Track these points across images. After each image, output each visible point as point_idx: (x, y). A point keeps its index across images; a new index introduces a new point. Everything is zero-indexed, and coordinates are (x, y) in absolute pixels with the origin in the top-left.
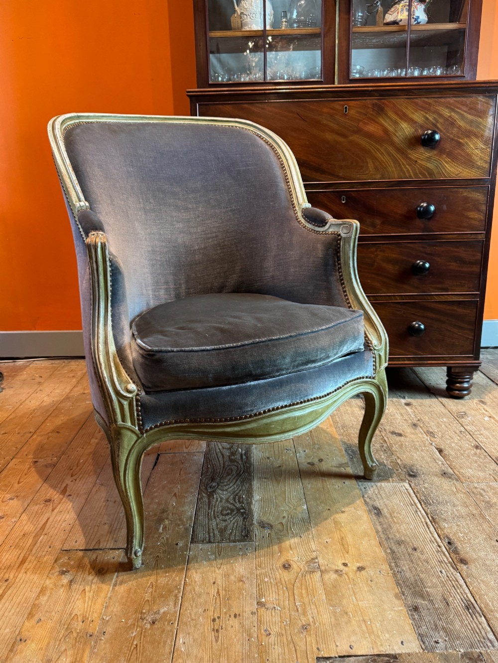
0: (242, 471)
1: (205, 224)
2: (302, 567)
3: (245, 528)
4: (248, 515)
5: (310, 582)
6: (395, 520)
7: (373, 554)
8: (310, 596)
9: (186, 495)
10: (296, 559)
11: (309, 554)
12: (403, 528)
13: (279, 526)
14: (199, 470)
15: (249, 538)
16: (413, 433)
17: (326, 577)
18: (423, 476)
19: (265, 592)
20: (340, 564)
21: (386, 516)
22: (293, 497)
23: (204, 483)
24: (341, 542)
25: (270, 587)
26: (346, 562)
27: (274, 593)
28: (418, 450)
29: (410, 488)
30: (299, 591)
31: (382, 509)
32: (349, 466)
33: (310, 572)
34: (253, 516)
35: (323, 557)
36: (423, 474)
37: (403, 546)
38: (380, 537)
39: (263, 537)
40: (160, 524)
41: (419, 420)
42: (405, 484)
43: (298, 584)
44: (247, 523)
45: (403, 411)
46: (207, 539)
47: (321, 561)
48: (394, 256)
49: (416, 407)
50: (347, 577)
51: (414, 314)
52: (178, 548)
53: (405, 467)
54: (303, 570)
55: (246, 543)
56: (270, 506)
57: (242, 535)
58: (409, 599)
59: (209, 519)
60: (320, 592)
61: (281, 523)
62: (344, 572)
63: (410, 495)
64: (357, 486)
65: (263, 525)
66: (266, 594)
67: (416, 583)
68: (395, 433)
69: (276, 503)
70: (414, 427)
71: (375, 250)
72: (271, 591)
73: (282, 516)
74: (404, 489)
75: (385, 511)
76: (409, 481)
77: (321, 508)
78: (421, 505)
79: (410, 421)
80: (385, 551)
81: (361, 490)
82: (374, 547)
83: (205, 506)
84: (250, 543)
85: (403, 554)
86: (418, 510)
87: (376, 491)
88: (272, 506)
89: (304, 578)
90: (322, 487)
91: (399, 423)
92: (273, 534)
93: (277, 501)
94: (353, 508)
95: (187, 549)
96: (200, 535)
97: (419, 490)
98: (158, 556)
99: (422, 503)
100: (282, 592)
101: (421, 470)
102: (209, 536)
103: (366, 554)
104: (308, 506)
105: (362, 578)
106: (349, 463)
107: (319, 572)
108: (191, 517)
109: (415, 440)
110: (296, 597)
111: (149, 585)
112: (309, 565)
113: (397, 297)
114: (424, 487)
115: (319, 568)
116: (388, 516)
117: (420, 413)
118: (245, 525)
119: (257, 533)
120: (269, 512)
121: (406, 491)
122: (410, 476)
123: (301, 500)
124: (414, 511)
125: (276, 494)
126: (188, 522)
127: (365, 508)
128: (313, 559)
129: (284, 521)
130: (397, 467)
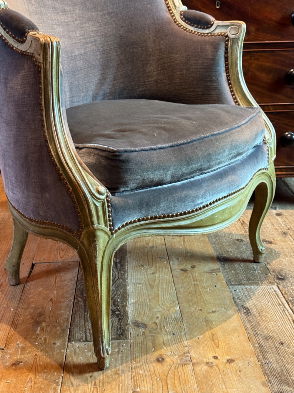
0: (117, 278)
1: (83, 27)
2: (174, 361)
3: (120, 328)
4: (123, 316)
5: (183, 373)
6: (264, 319)
7: (242, 348)
8: (182, 385)
9: (63, 300)
10: (169, 353)
11: (182, 349)
12: (271, 325)
13: (154, 326)
14: (75, 277)
15: (124, 336)
16: (283, 241)
17: (198, 368)
18: (290, 279)
19: (140, 382)
20: (211, 358)
21: (255, 316)
22: (166, 299)
23: (79, 289)
24: (211, 338)
25: (145, 378)
26: (217, 355)
27: (148, 384)
28: (287, 256)
29: (279, 290)
30: (172, 382)
31: (251, 309)
32: (220, 272)
33: (183, 364)
34: (128, 317)
35: (194, 351)
36: (291, 277)
37: (270, 341)
38: (248, 333)
39: (138, 335)
40: (38, 326)
41: (289, 229)
42: (273, 286)
43: (171, 375)
44: (122, 323)
45: (274, 221)
46: (84, 338)
47: (192, 354)
48: (268, 64)
49: (287, 217)
50: (217, 369)
51: (286, 124)
52: (56, 347)
53: (274, 272)
54: (175, 362)
55: (121, 340)
56: (144, 308)
57: (117, 334)
58: (275, 386)
59: (85, 321)
60: (192, 382)
61: (155, 323)
62: (215, 364)
63: (278, 296)
64: (228, 289)
65: (137, 325)
66: (141, 384)
67: (282, 373)
68: (266, 241)
69: (150, 305)
70: (284, 235)
71: (249, 58)
72: (145, 382)
73: (156, 317)
74: (273, 290)
75: (254, 311)
76: (277, 283)
77: (193, 309)
78: (289, 305)
79: (280, 230)
80: (254, 346)
81: (231, 292)
82: (243, 342)
83: (81, 310)
84: (125, 340)
85: (271, 348)
86: (285, 309)
87: (246, 293)
88: (146, 308)
89: (176, 369)
90: (194, 290)
91: (270, 232)
92: (147, 332)
93: (151, 304)
94: (224, 308)
95: (65, 348)
96: (76, 335)
97: (286, 292)
98: (36, 355)
99: (290, 303)
100: (156, 382)
101: (289, 274)
102: (86, 336)
103: (235, 348)
104: (181, 308)
105: (231, 368)
106: (220, 269)
107: (191, 364)
108: (68, 320)
109: (285, 247)
110: (169, 386)
111: (28, 380)
112: (182, 359)
113: (270, 107)
114: (292, 289)
115: (191, 360)
116: (257, 315)
117: (290, 222)
118: (120, 325)
119: (132, 332)
120: (143, 313)
121: (274, 292)
122: (279, 279)
123: (174, 302)
124: (281, 310)
125: (150, 297)
126: (65, 324)
127: (235, 308)
128: (185, 353)
129: (157, 321)
130: (266, 271)
